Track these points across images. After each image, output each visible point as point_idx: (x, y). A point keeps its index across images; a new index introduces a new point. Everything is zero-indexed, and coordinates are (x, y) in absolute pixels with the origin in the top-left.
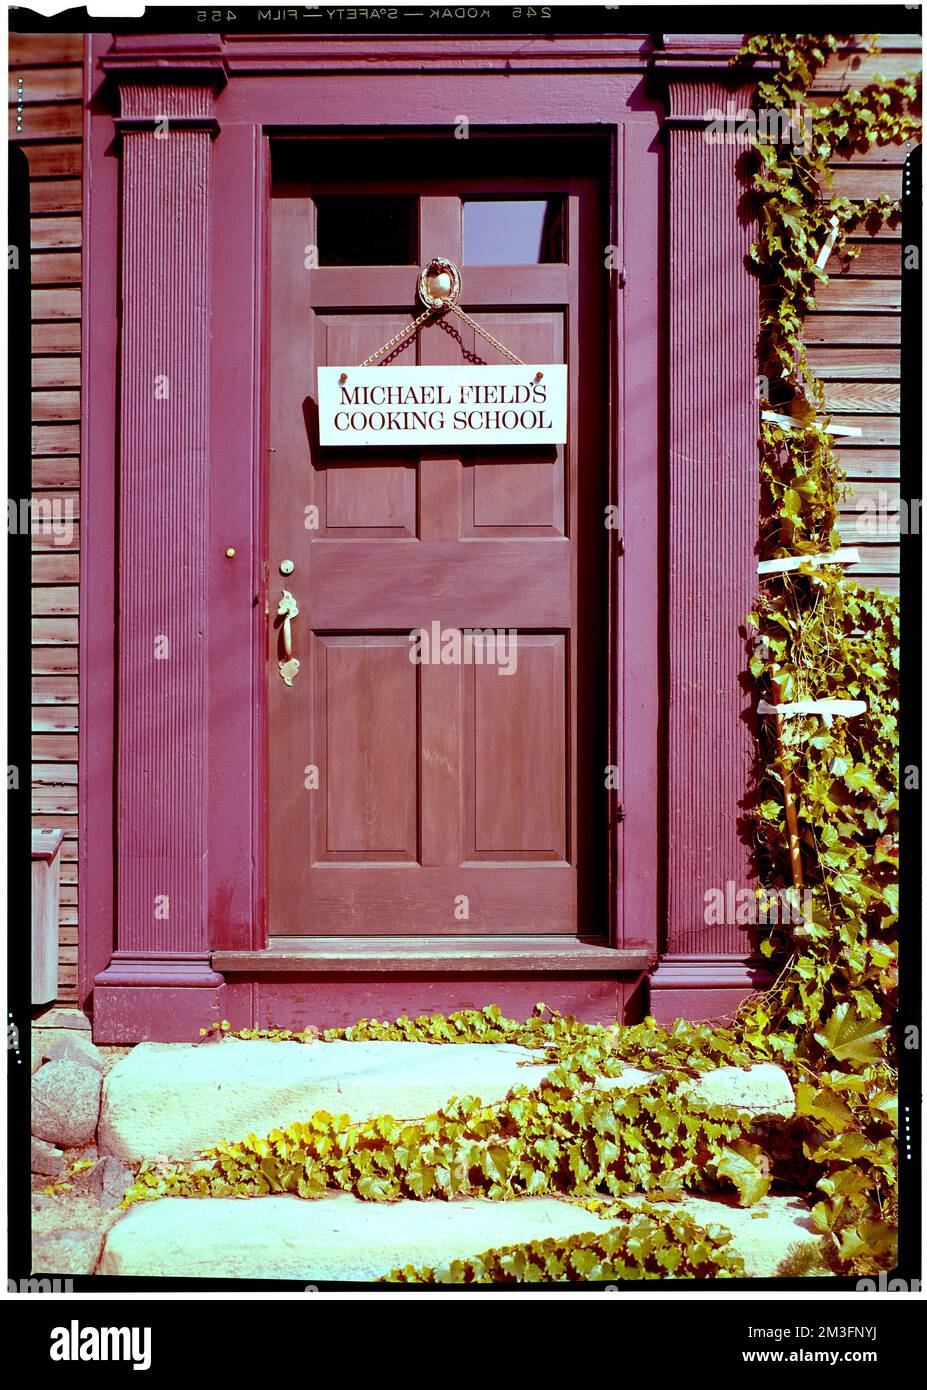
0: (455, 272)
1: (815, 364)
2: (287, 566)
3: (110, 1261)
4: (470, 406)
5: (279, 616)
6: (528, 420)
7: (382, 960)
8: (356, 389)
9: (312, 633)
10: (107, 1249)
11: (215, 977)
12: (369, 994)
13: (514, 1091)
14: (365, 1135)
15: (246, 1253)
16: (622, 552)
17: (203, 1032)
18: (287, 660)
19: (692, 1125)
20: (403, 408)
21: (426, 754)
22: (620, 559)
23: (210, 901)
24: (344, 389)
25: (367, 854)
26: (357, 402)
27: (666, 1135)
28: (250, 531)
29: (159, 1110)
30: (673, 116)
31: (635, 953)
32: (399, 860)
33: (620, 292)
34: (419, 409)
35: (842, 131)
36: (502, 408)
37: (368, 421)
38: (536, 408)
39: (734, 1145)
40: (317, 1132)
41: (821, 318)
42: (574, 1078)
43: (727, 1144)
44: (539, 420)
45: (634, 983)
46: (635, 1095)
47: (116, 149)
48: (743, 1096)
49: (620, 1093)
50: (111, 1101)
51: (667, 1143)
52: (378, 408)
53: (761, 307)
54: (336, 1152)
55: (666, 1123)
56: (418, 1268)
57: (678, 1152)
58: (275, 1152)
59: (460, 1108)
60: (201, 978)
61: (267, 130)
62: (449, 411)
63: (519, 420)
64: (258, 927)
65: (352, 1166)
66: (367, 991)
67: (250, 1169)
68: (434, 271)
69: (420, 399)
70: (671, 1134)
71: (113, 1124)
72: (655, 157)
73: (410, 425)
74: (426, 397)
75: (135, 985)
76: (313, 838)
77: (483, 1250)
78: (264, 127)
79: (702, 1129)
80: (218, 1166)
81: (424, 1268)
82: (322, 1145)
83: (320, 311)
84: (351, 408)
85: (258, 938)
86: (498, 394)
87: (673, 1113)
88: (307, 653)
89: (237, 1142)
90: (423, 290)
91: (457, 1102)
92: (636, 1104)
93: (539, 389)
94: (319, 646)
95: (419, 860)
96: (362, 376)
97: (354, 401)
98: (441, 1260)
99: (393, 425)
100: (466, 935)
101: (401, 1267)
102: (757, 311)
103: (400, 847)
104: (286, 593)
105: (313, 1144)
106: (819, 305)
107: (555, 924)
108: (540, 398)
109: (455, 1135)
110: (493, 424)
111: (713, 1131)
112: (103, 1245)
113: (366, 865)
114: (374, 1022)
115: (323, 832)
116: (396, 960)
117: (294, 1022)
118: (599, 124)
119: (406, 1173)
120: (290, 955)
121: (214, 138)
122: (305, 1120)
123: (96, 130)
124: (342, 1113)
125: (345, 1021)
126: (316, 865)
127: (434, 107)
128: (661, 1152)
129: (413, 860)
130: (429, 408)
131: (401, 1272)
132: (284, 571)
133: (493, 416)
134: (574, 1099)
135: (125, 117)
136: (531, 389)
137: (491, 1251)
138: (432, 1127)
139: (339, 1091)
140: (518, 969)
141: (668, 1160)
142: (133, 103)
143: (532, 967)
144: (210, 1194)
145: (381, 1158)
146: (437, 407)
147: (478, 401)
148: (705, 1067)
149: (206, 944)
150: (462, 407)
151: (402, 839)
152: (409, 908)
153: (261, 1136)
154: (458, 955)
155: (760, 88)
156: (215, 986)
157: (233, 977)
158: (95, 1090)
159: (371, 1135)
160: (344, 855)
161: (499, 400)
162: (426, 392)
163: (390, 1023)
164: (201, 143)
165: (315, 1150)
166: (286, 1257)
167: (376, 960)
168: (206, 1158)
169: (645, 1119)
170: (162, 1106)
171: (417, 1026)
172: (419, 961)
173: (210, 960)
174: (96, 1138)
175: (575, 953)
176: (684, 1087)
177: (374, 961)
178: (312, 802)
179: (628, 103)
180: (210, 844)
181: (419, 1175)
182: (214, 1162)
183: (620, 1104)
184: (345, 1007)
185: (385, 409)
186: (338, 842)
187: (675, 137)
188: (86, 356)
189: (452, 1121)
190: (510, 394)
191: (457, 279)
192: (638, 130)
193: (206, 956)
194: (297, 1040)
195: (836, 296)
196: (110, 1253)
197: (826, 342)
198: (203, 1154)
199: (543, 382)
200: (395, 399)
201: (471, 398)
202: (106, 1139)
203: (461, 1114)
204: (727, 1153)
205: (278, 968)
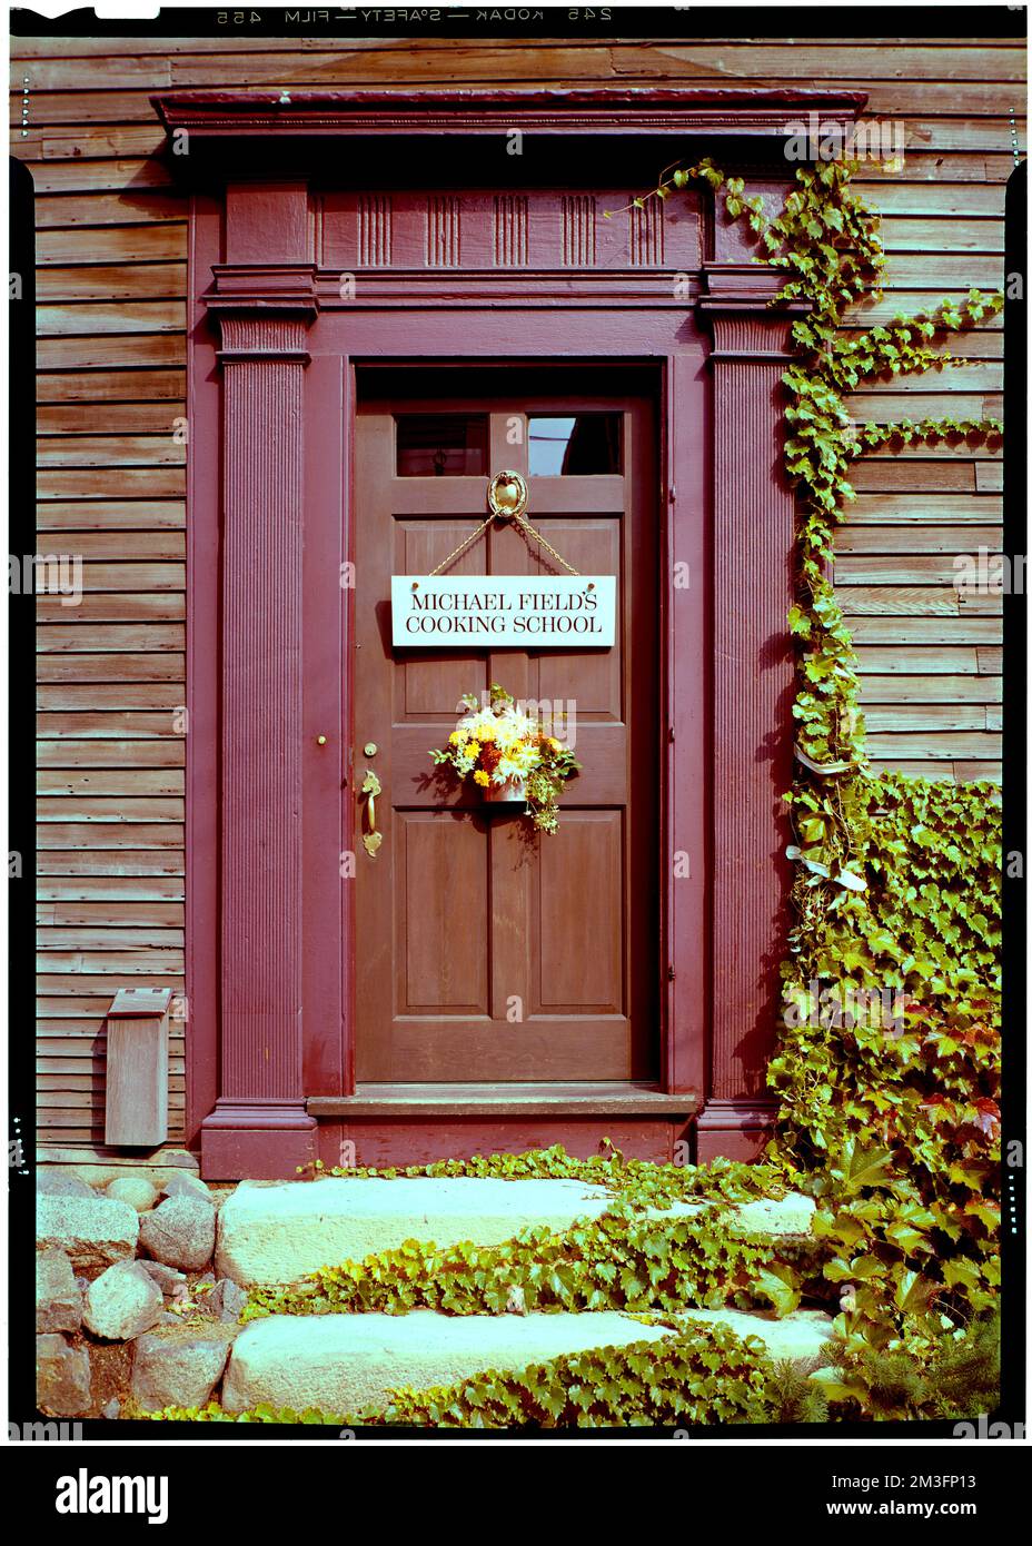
0: (522, 484)
1: (845, 571)
2: (371, 749)
3: (237, 1367)
4: (529, 611)
5: (363, 793)
6: (581, 625)
7: (458, 1105)
8: (426, 596)
9: (393, 809)
10: (233, 1356)
11: (309, 1121)
12: (446, 1135)
13: (579, 1221)
14: (449, 1260)
15: (352, 1359)
16: (673, 740)
17: (300, 1169)
18: (371, 833)
19: (733, 1250)
20: (468, 613)
21: (496, 919)
22: (671, 746)
23: (304, 1053)
24: (415, 596)
25: (442, 1009)
26: (427, 608)
27: (709, 1258)
28: (339, 723)
29: (269, 1239)
30: (718, 352)
31: (684, 1098)
32: (472, 1014)
33: (670, 507)
34: (483, 614)
35: (868, 365)
36: (557, 614)
37: (436, 625)
38: (588, 615)
39: (769, 1267)
40: (408, 1258)
41: (850, 530)
42: (629, 1210)
43: (763, 1265)
44: (590, 624)
45: (682, 1124)
46: (682, 1224)
47: (217, 376)
48: (776, 1225)
49: (670, 1222)
50: (226, 1231)
51: (710, 1265)
52: (447, 613)
53: (796, 522)
54: (423, 1276)
55: (709, 1248)
56: (499, 1372)
57: (720, 1273)
58: (370, 1275)
59: (533, 1237)
60: (299, 1122)
61: (353, 359)
62: (509, 616)
63: (573, 625)
64: (347, 1075)
65: (438, 1286)
66: (444, 1132)
67: (347, 1290)
68: (503, 482)
69: (483, 606)
70: (713, 1258)
71: (228, 1251)
72: (700, 385)
73: (474, 629)
74: (489, 604)
75: (238, 1128)
76: (394, 997)
77: (554, 1356)
78: (350, 357)
79: (741, 1254)
80: (320, 1288)
81: (504, 1372)
82: (411, 1271)
83: (399, 517)
84: (422, 613)
85: (348, 1086)
86: (554, 602)
87: (714, 1239)
88: (389, 829)
89: (336, 1266)
90: (493, 501)
91: (529, 1232)
92: (683, 1231)
93: (591, 598)
94: (399, 820)
95: (490, 1014)
96: (431, 584)
97: (424, 607)
98: (518, 1364)
99: (459, 628)
100: (533, 1081)
101: (485, 1371)
102: (792, 525)
103: (474, 1003)
104: (370, 773)
105: (404, 1268)
106: (848, 518)
107: (611, 1071)
108: (591, 606)
109: (526, 1260)
110: (549, 628)
111: (750, 1255)
112: (230, 1353)
113: (442, 1018)
114: (451, 1161)
115: (404, 988)
116: (471, 1105)
117: (379, 1161)
118: (652, 356)
119: (484, 1292)
120: (377, 1101)
121: (305, 367)
122: (397, 1247)
123: (199, 359)
124: (428, 1241)
125: (426, 1159)
126: (398, 1018)
127: (502, 340)
128: (704, 1273)
129: (484, 1014)
130: (491, 613)
131: (485, 1375)
132: (368, 753)
133: (549, 621)
134: (630, 1228)
135: (227, 350)
136: (583, 598)
137: (561, 1357)
138: (506, 1252)
139: (426, 1222)
140: (579, 1112)
141: (712, 1281)
142: (233, 337)
143: (592, 1111)
144: (312, 1312)
145: (463, 1280)
146: (499, 612)
147: (535, 608)
148: (744, 1199)
149: (301, 1092)
150: (522, 613)
151: (475, 995)
152: (481, 1057)
153: (357, 1261)
154: (526, 1100)
155: (793, 328)
156: (311, 1129)
157: (326, 1121)
158: (212, 1221)
159: (453, 1259)
160: (422, 1009)
161: (555, 607)
162: (489, 600)
163: (466, 1162)
164: (294, 374)
165: (405, 1273)
166: (386, 1363)
167: (454, 1105)
168: (309, 1281)
169: (692, 1245)
170: (271, 1236)
171: (490, 1165)
172: (492, 1105)
173: (305, 1105)
174: (213, 1264)
175: (630, 1098)
176: (724, 1219)
177: (452, 1106)
178: (394, 962)
179: (678, 336)
180: (304, 1001)
181: (496, 1294)
182: (316, 1285)
183: (670, 1232)
184: (425, 1148)
185: (452, 614)
186: (417, 997)
187: (719, 370)
188: (190, 563)
189: (525, 1247)
190: (564, 601)
191: (523, 490)
192: (685, 361)
193: (301, 1102)
194: (382, 1176)
195: (863, 509)
196: (237, 1360)
197: (854, 551)
198: (307, 1278)
199: (593, 591)
200: (461, 605)
201: (529, 606)
202: (222, 1265)
203: (533, 1240)
204: (763, 1273)
205: (366, 1112)
